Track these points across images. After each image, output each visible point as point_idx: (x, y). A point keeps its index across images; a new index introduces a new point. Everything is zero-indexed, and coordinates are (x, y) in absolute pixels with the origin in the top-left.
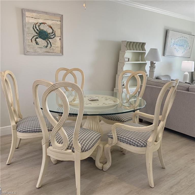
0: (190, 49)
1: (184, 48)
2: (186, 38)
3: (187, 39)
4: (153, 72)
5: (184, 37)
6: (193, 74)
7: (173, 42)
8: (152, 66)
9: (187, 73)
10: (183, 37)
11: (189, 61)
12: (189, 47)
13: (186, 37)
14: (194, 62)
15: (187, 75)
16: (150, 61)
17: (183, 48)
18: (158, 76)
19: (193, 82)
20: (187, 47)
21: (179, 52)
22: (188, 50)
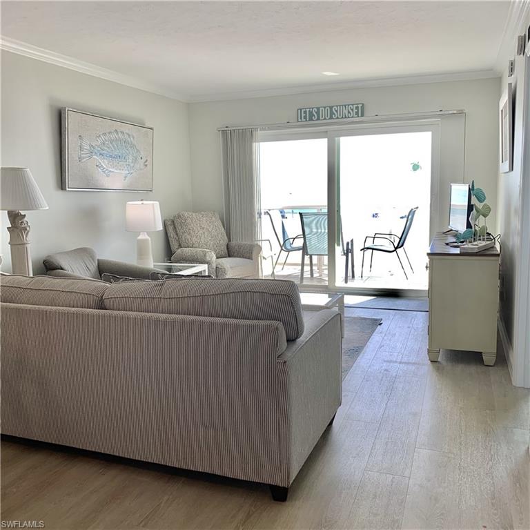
0: (146, 165)
1: (129, 165)
2: (129, 135)
3: (133, 138)
4: (24, 244)
5: (122, 133)
6: (169, 235)
7: (88, 147)
8: (17, 228)
9: (143, 236)
10: (117, 133)
11: (145, 202)
12: (143, 160)
13: (127, 131)
14: (157, 202)
15: (146, 241)
16: (7, 212)
17: (125, 163)
18: (48, 256)
19: (172, 258)
20: (135, 160)
21: (114, 177)
22: (141, 169)
